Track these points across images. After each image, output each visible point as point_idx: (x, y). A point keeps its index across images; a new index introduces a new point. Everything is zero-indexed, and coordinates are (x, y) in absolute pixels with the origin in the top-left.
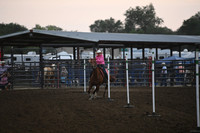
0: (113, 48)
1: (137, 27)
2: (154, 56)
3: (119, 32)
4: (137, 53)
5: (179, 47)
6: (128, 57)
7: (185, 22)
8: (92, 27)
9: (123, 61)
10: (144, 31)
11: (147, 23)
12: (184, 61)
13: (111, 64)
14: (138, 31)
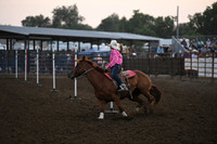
0: (42, 41)
1: (63, 23)
2: (76, 48)
3: (47, 27)
4: (63, 46)
5: (98, 41)
6: (55, 49)
7: (103, 21)
8: (23, 22)
9: (51, 52)
10: (69, 27)
11: (71, 20)
12: (102, 53)
13: (40, 54)
14: (64, 27)
